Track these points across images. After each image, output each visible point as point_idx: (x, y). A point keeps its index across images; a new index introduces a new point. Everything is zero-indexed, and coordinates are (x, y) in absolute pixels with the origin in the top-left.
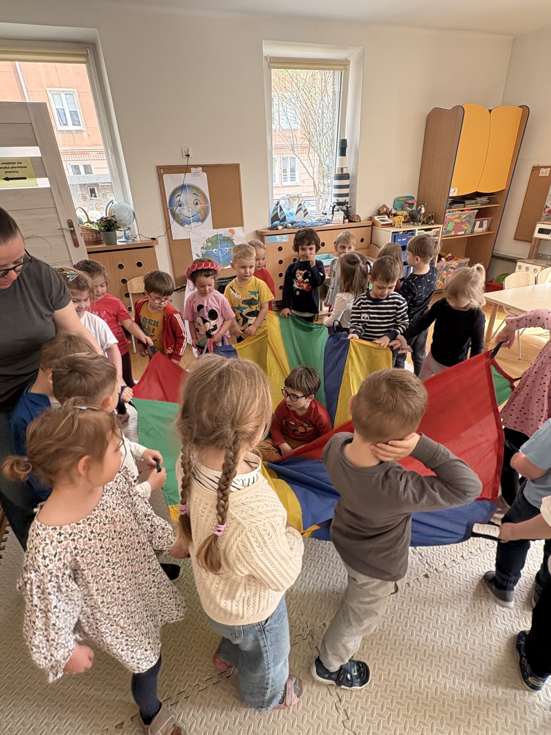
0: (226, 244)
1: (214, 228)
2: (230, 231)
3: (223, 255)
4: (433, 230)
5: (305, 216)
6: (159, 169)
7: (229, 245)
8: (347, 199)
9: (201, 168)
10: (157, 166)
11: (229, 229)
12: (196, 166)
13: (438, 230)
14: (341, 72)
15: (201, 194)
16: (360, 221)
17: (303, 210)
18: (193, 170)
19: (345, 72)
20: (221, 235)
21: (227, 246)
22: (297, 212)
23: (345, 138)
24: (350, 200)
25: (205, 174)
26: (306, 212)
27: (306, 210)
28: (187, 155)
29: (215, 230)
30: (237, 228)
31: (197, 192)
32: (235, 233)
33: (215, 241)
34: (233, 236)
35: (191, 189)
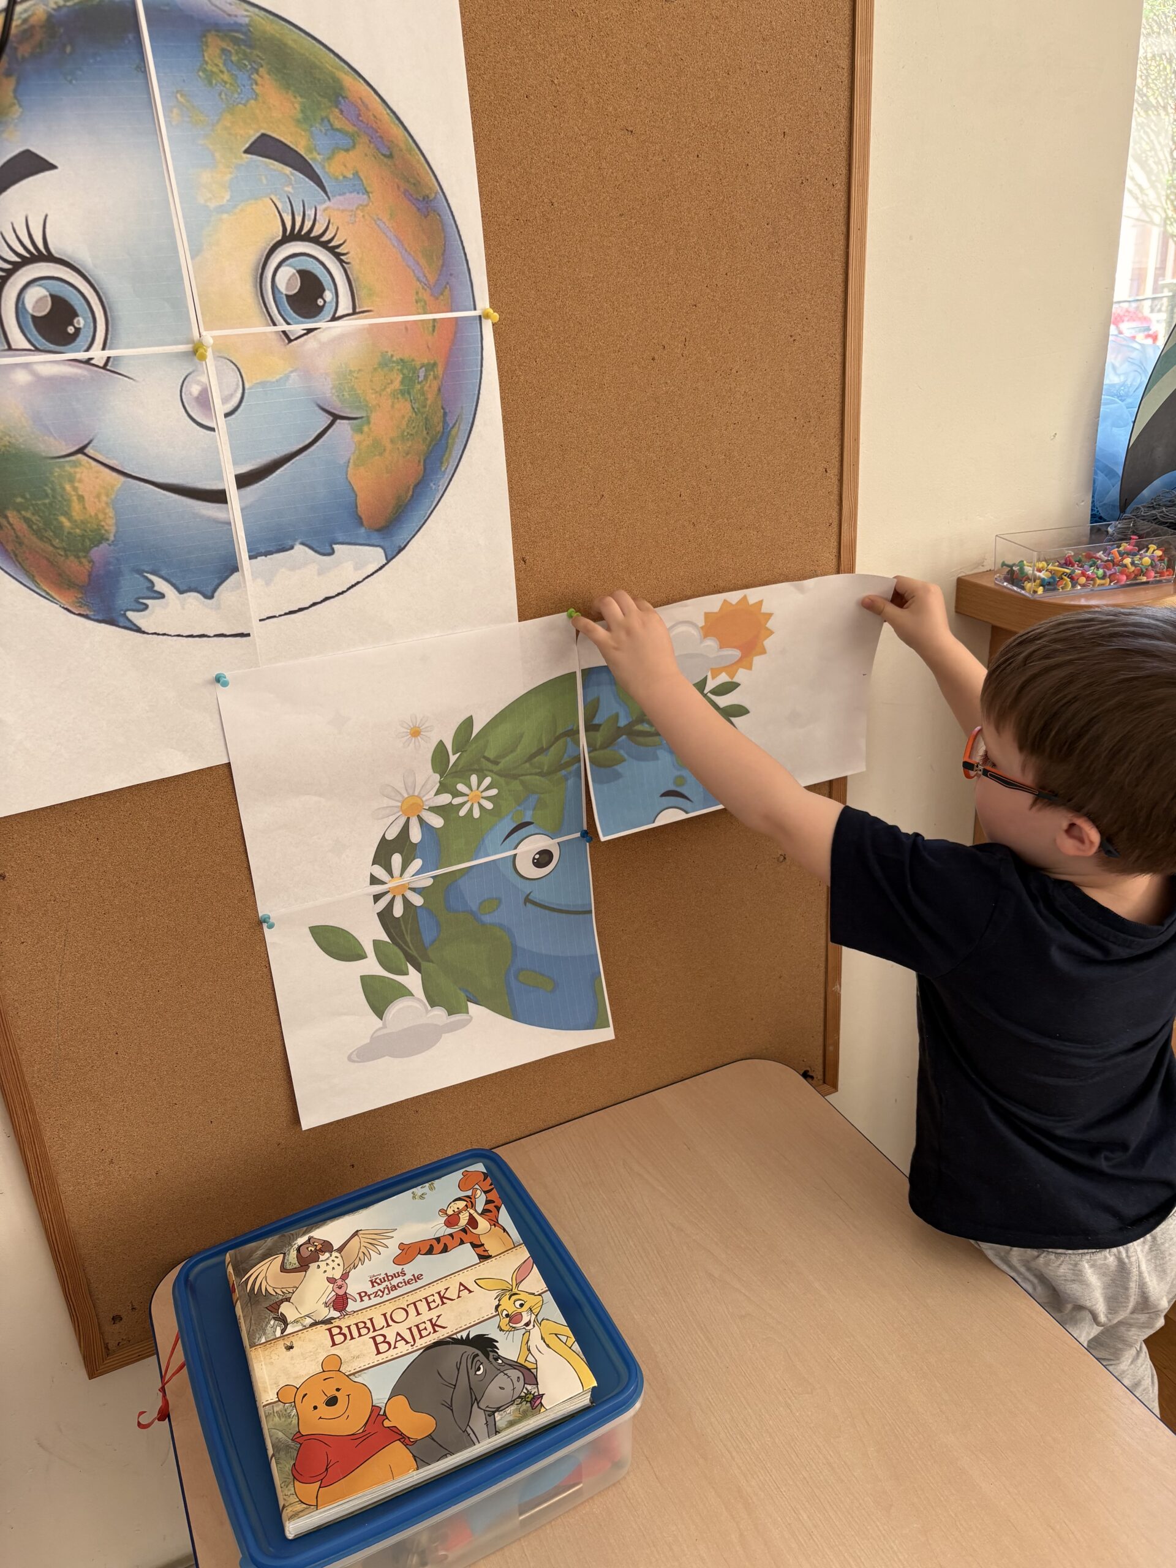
15: (359, 160)
30: (801, 590)
31: (306, 120)
32: (768, 643)
33: (541, 751)
34: (741, 676)
35: (210, 77)
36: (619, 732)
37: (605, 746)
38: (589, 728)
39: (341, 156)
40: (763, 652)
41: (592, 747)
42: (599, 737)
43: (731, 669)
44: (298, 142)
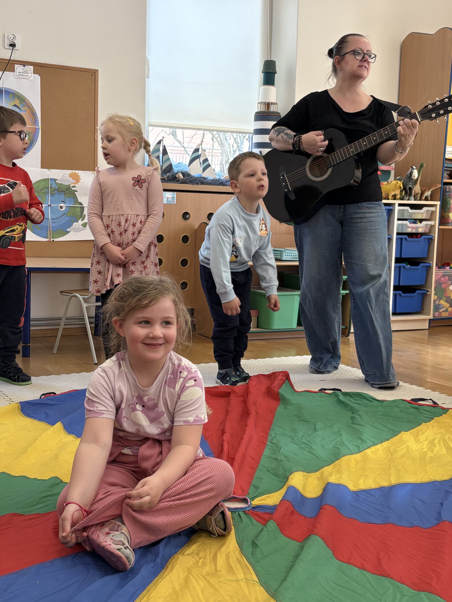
0: (62, 197)
1: (41, 168)
2: (71, 176)
3: (55, 217)
4: (425, 209)
5: (204, 170)
7: (67, 200)
9: (32, 67)
11: (70, 171)
12: (24, 64)
13: (433, 209)
15: (26, 108)
17: (202, 159)
18: (18, 68)
20: (55, 180)
21: (63, 202)
22: (191, 161)
23: (274, 60)
25: (38, 78)
26: (206, 164)
27: (206, 160)
28: (10, 45)
29: (46, 170)
30: (84, 172)
31: (20, 103)
32: (80, 181)
33: (42, 189)
34: (76, 185)
35: (10, 98)
36: (55, 189)
37: (53, 191)
38: (51, 188)
39: (24, 108)
40: (80, 182)
41: (50, 191)
42: (52, 190)
43: (75, 183)
44: (19, 106)
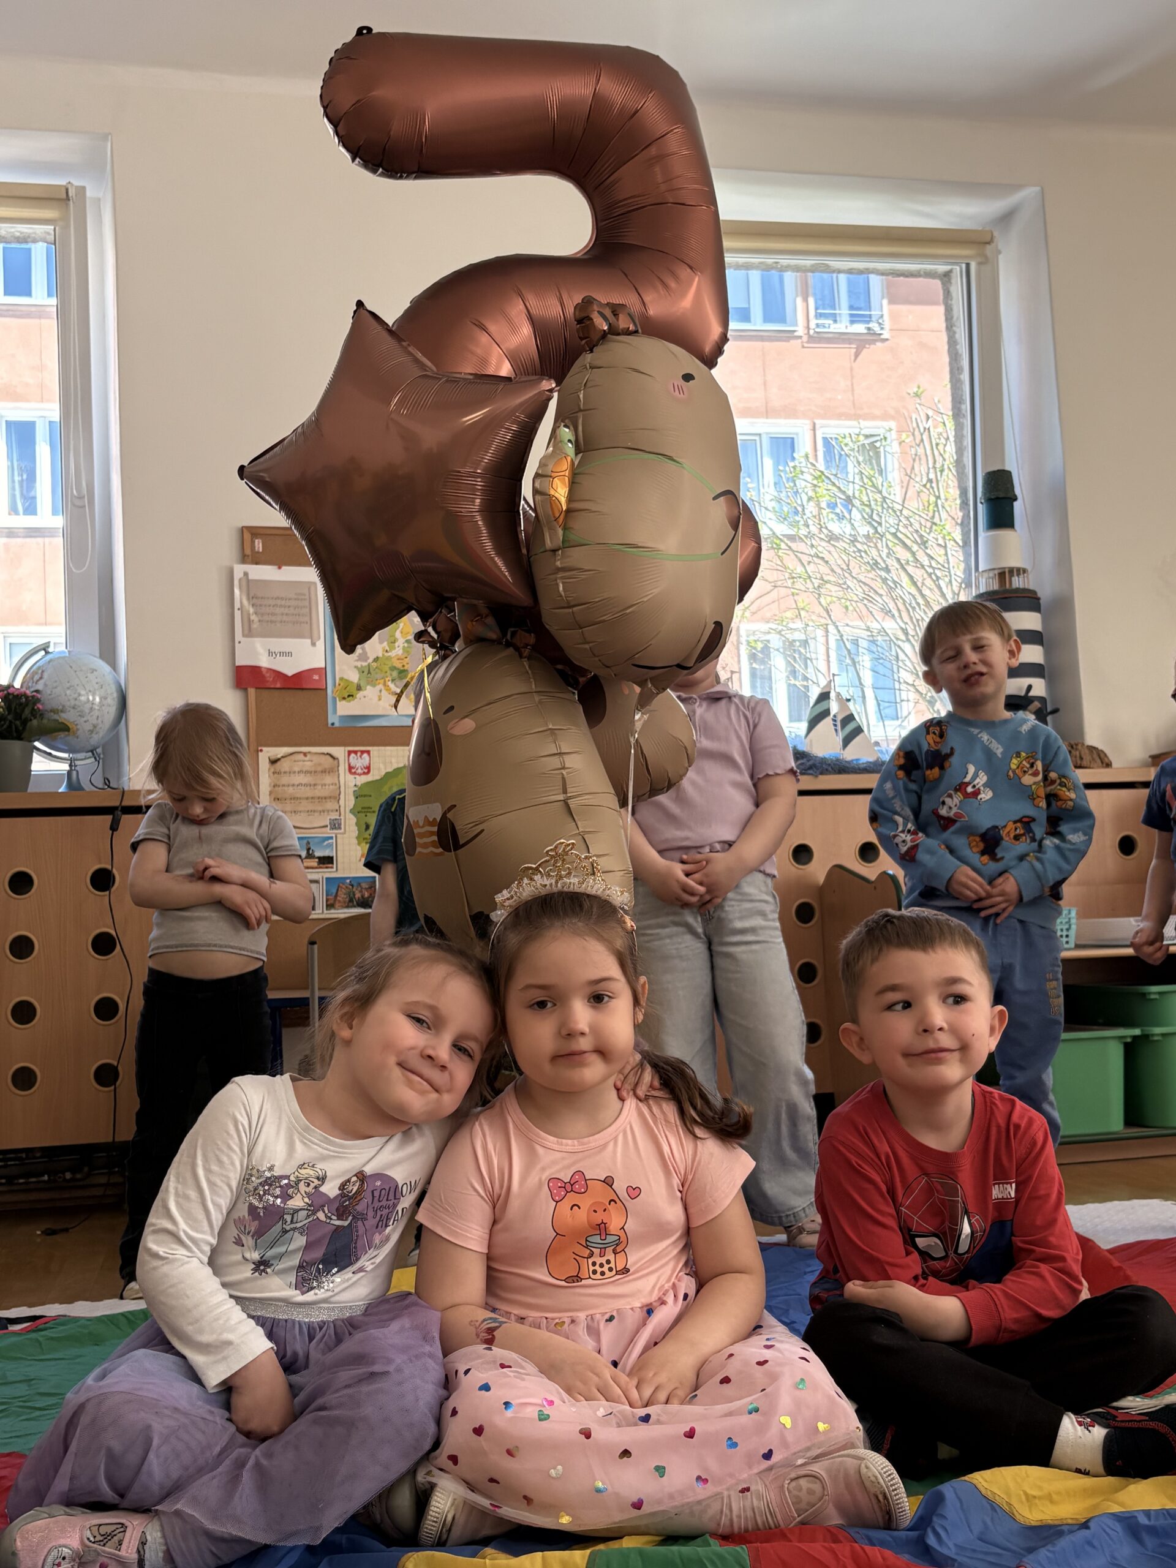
6: (247, 536)
8: (1039, 687)
10: (243, 530)
14: (968, 265)
16: (1108, 765)
17: (839, 718)
19: (979, 264)
23: (1007, 468)
24: (1050, 686)
